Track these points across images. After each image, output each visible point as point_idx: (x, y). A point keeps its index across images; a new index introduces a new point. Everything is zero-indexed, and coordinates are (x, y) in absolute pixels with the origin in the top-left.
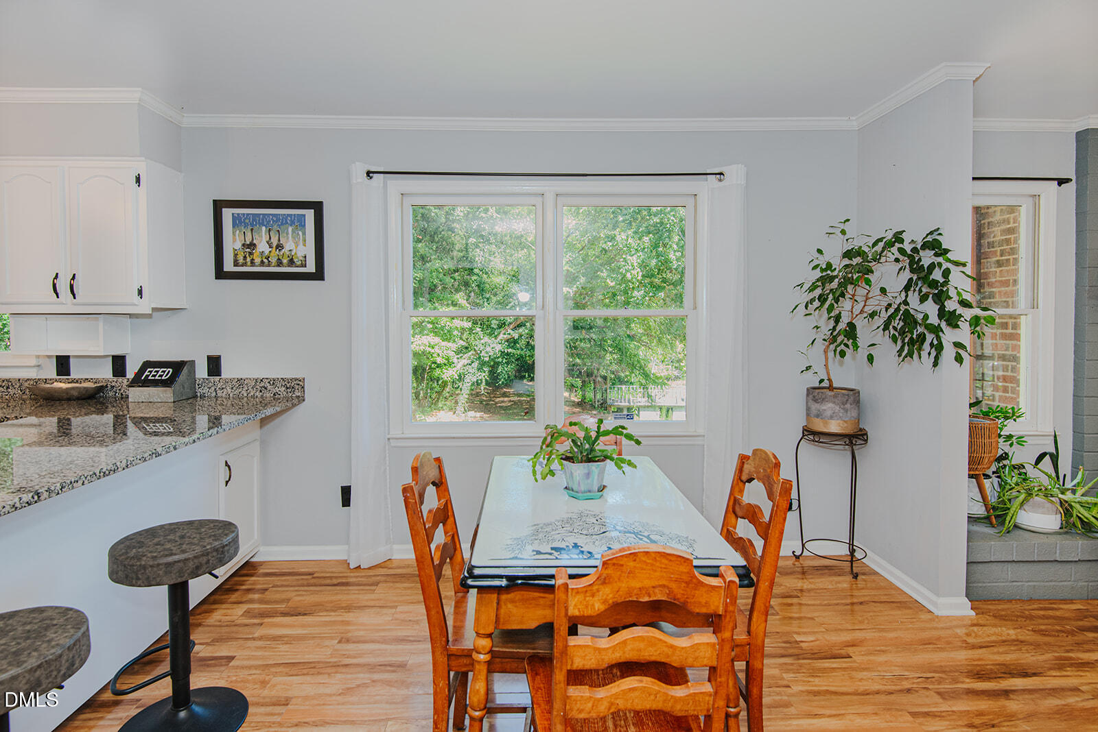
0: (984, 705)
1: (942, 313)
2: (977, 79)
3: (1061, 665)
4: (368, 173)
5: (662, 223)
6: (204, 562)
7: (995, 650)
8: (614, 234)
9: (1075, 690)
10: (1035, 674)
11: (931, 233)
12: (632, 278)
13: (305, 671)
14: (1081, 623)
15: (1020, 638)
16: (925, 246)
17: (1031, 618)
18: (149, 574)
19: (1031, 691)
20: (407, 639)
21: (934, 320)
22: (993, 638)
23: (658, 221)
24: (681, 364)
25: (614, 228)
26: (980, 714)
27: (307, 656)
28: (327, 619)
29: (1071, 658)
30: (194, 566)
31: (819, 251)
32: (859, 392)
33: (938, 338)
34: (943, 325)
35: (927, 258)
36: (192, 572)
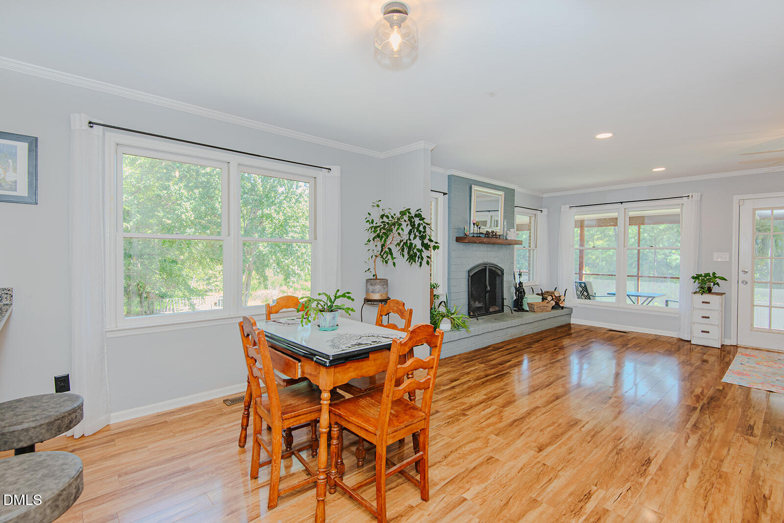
0: (450, 393)
1: (423, 244)
2: (432, 150)
3: (463, 375)
4: (90, 123)
5: (208, 182)
6: (74, 418)
7: (444, 376)
8: (169, 185)
9: (469, 381)
10: (458, 380)
11: (418, 210)
12: (186, 219)
13: (110, 499)
14: (461, 362)
15: (449, 370)
16: (416, 216)
17: (448, 363)
18: (31, 435)
19: (460, 384)
20: (175, 457)
21: (419, 246)
22: (442, 372)
23: (206, 180)
24: (210, 281)
25: (168, 180)
26: (450, 395)
27: (100, 492)
28: (90, 470)
29: (464, 372)
30: (68, 421)
31: (369, 214)
32: (387, 280)
33: (421, 254)
34: (423, 249)
35: (417, 221)
36: (67, 426)
